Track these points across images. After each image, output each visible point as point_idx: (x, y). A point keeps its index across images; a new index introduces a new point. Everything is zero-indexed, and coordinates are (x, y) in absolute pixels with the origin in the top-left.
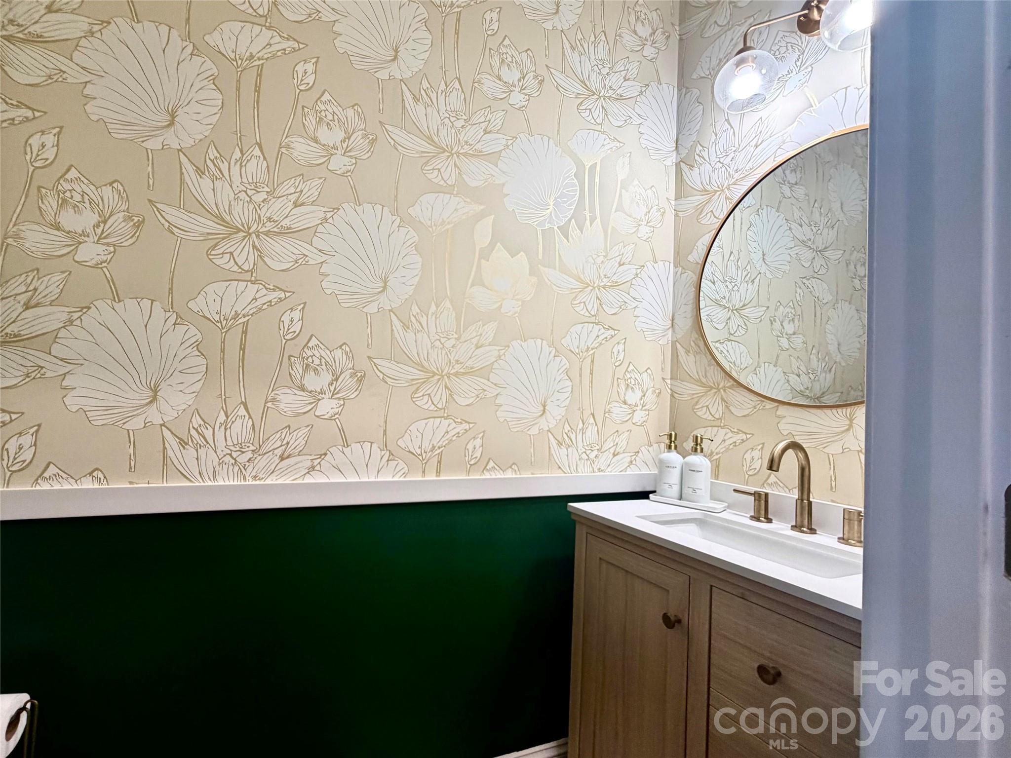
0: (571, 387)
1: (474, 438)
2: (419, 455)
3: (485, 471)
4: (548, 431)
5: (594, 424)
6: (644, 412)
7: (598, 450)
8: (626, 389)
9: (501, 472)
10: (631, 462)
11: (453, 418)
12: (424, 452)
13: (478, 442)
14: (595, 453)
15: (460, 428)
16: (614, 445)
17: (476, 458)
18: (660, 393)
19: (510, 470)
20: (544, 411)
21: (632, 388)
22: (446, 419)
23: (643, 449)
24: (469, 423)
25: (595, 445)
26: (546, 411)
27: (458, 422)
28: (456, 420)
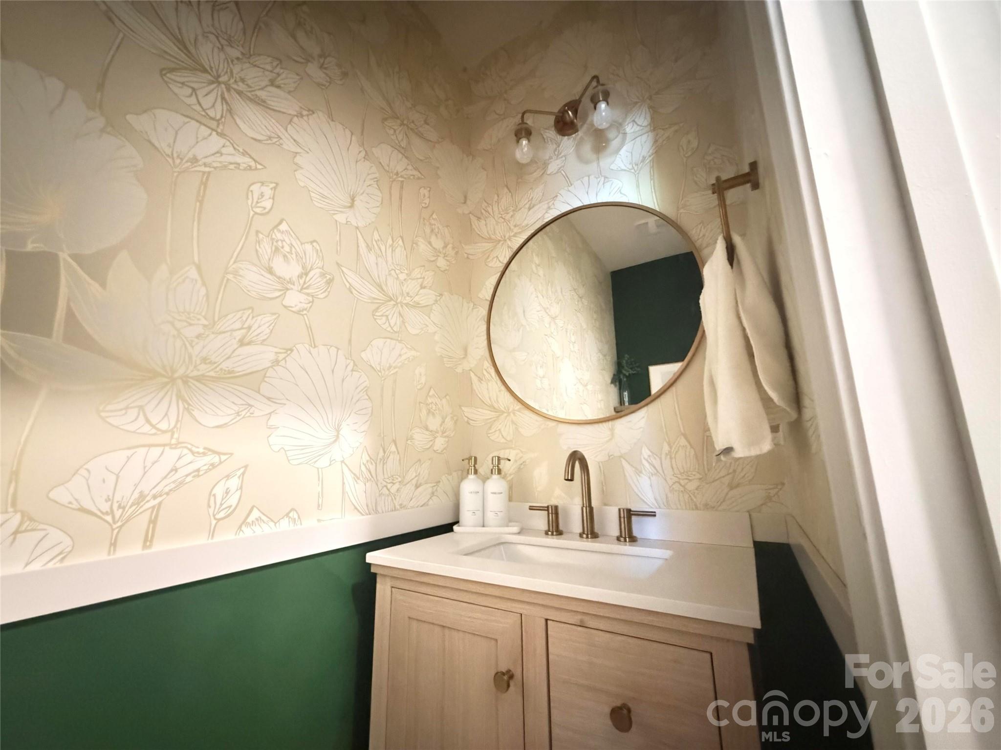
0: (370, 409)
1: (228, 477)
2: (107, 513)
3: (243, 528)
4: (343, 462)
5: (396, 453)
6: (444, 439)
7: (400, 482)
8: (428, 414)
9: (272, 524)
10: (433, 493)
11: (189, 446)
12: (119, 507)
13: (234, 483)
14: (397, 486)
15: (202, 462)
16: (416, 476)
17: (230, 507)
18: (457, 420)
19: (286, 519)
20: (338, 437)
21: (433, 414)
22: (175, 448)
23: (444, 478)
24: (219, 454)
25: (397, 477)
26: (340, 436)
27: (198, 453)
28: (194, 449)
